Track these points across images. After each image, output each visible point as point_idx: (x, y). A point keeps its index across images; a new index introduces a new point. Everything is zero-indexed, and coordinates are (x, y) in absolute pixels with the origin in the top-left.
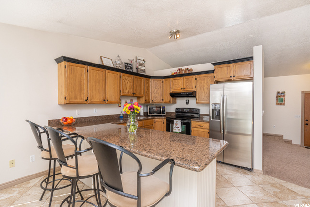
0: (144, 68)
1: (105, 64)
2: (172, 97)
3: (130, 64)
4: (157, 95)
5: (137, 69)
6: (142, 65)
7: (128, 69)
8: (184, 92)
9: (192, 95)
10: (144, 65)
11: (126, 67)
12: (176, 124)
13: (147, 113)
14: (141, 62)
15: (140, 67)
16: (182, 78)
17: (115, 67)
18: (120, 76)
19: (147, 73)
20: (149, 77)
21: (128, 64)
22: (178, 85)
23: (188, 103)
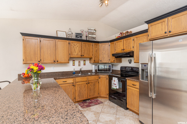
0: (94, 36)
1: (59, 36)
2: (116, 57)
3: (80, 34)
4: (105, 56)
5: (87, 37)
6: (93, 34)
7: (78, 37)
8: (125, 53)
9: (130, 55)
10: (94, 34)
11: (76, 36)
12: (114, 81)
13: (97, 70)
14: (92, 31)
15: (90, 36)
16: (122, 40)
17: (67, 37)
18: (69, 43)
19: (98, 40)
20: (98, 42)
21: (78, 34)
22: (120, 47)
23: (130, 63)
